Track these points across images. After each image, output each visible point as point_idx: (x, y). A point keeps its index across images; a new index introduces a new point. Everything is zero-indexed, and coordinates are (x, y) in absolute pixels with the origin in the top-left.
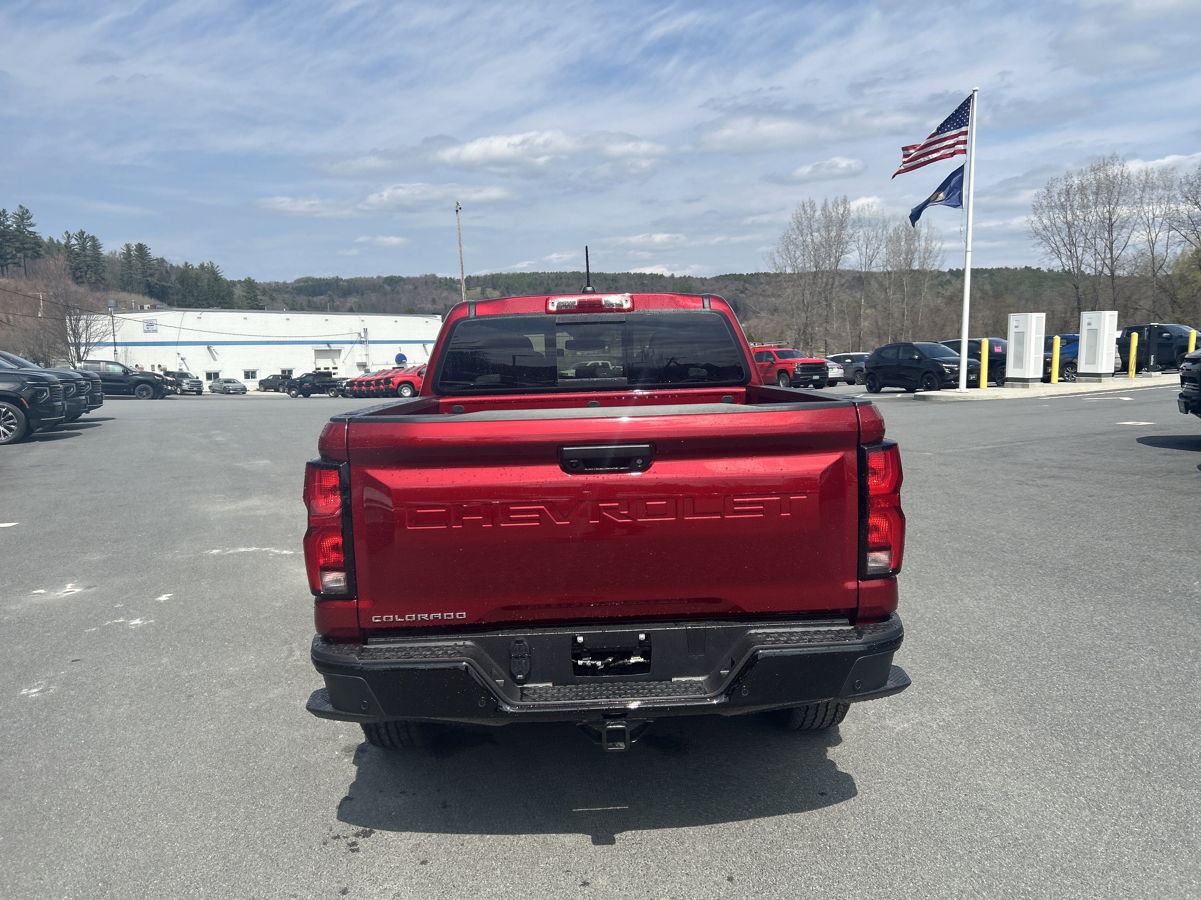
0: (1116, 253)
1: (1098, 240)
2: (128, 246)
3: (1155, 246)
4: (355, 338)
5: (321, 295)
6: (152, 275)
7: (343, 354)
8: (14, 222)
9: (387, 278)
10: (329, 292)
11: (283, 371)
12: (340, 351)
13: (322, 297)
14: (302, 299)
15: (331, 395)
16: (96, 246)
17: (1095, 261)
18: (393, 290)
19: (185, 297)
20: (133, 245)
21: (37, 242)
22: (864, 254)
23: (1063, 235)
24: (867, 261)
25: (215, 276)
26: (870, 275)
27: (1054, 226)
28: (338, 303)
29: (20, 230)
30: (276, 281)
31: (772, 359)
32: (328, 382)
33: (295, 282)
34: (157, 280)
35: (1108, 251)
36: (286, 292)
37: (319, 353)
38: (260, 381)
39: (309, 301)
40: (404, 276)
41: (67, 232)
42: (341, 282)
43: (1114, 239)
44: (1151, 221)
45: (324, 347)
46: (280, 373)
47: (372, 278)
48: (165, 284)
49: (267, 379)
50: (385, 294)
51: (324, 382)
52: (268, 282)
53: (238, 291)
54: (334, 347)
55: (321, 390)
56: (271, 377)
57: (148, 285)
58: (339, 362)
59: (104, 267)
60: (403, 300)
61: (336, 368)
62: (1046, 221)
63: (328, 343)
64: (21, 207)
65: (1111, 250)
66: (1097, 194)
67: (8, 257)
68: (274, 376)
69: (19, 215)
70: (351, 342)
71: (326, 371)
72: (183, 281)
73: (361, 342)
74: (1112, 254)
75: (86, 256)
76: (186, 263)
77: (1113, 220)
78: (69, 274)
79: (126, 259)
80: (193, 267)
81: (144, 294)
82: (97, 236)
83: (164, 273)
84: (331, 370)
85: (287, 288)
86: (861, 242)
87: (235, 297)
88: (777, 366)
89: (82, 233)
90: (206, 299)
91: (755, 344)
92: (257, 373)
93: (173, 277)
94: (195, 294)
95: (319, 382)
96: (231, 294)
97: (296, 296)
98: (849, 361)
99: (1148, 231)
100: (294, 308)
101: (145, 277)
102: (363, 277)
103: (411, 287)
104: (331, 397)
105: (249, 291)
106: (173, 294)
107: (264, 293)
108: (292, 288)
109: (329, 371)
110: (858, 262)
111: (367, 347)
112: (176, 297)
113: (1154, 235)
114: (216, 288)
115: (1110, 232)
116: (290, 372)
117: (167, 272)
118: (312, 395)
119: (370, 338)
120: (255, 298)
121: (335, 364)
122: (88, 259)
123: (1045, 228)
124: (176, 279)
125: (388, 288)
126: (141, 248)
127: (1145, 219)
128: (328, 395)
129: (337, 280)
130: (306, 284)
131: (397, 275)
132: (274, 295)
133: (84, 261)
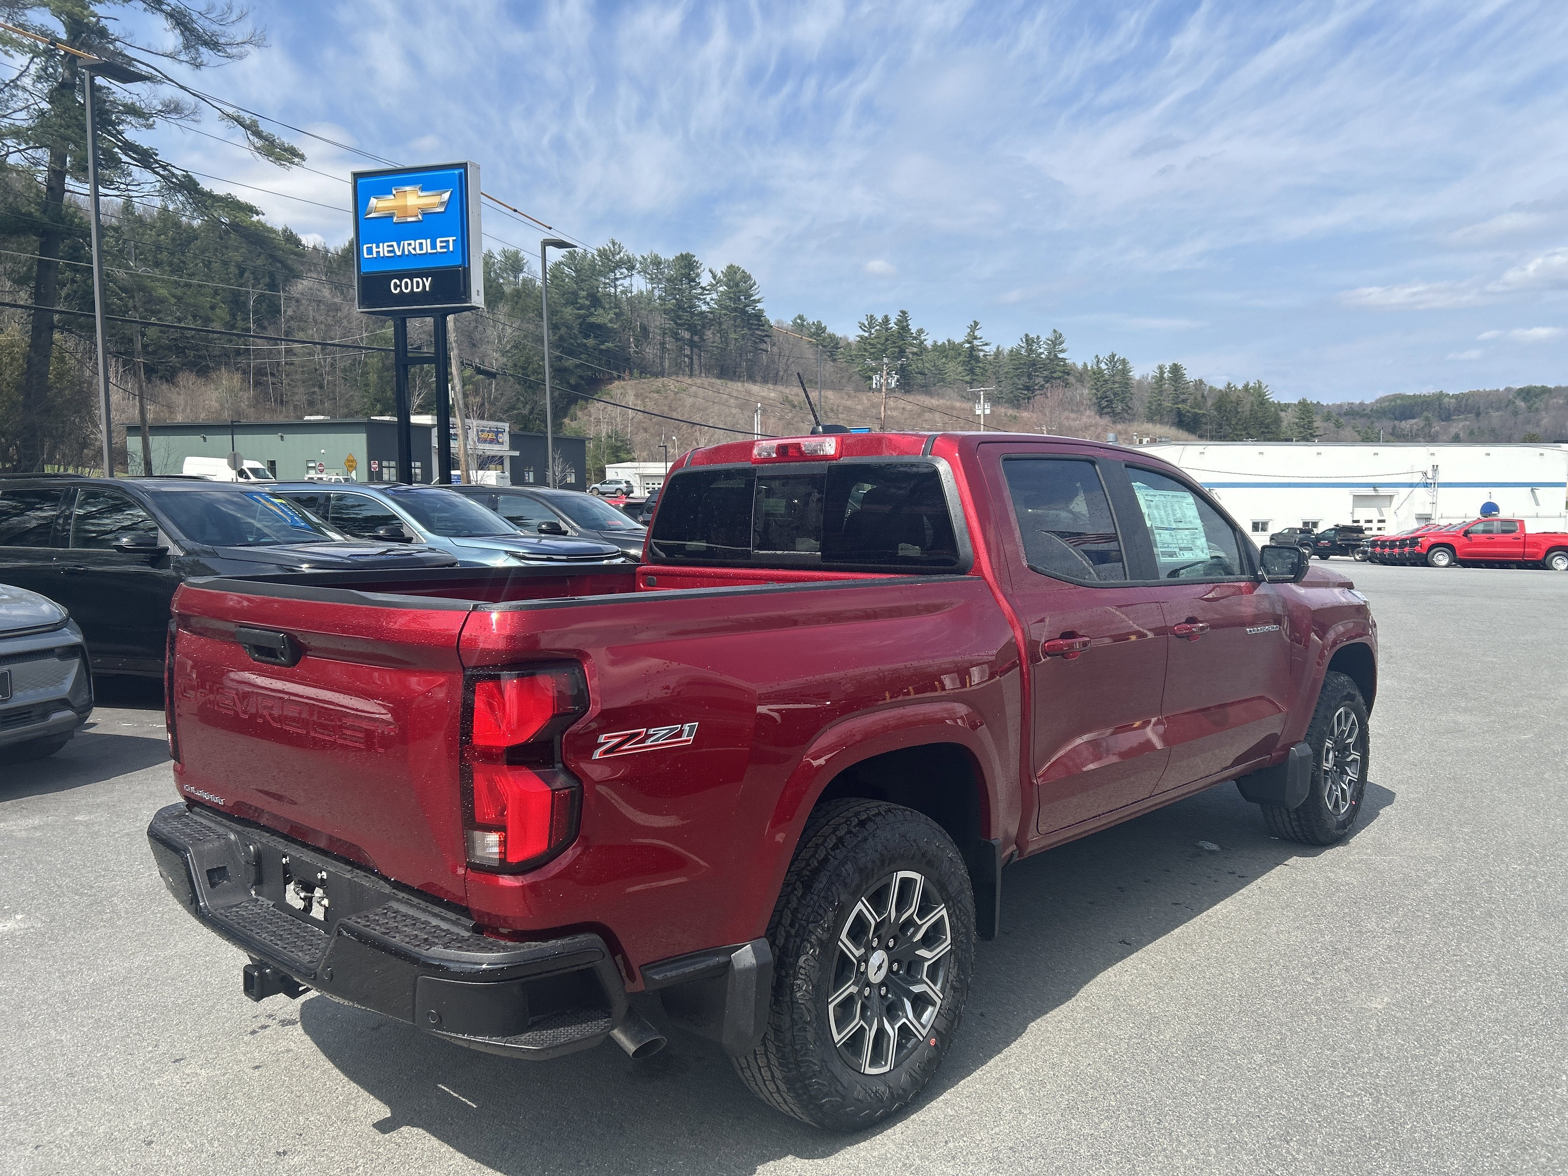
2: (1161, 368)
4: (1417, 478)
5: (1413, 418)
6: (1184, 401)
7: (1396, 502)
8: (1046, 349)
9: (1521, 390)
10: (1425, 414)
11: (1306, 524)
12: (1391, 497)
13: (1415, 421)
14: (1384, 426)
15: (1357, 557)
16: (1125, 372)
18: (1530, 408)
19: (1220, 426)
20: (1167, 366)
21: (1068, 371)
25: (1260, 399)
28: (1437, 428)
29: (1054, 358)
30: (1350, 402)
32: (1354, 540)
33: (1377, 401)
34: (1191, 407)
36: (1362, 416)
37: (1359, 500)
38: (1273, 535)
39: (1394, 427)
40: (1551, 386)
41: (1097, 356)
42: (1446, 400)
45: (1369, 491)
46: (1301, 526)
47: (1498, 390)
48: (1198, 411)
49: (1280, 534)
50: (1515, 413)
51: (1349, 540)
52: (1339, 403)
53: (1288, 418)
54: (1382, 491)
55: (1343, 550)
56: (1286, 531)
57: (1179, 414)
58: (1388, 513)
59: (1132, 394)
60: (1545, 421)
61: (1383, 521)
63: (1374, 486)
64: (1055, 331)
67: (1036, 387)
68: (1290, 529)
69: (1052, 341)
70: (1411, 485)
71: (1355, 524)
72: (1220, 407)
73: (1426, 485)
75: (1114, 382)
76: (1229, 384)
78: (1095, 404)
79: (1156, 383)
80: (1236, 389)
81: (1173, 424)
82: (1128, 359)
83: (1199, 398)
84: (1362, 524)
85: (1364, 410)
87: (1284, 424)
89: (1113, 356)
90: (1245, 429)
92: (1270, 524)
93: (1210, 402)
94: (1233, 423)
95: (1341, 540)
96: (1277, 421)
97: (1375, 420)
100: (1368, 438)
101: (1176, 404)
102: (1481, 390)
103: (1561, 402)
104: (1357, 560)
105: (1303, 416)
106: (1205, 424)
107: (1328, 418)
108: (1372, 410)
109: (1360, 524)
111: (1435, 493)
112: (1209, 427)
114: (1260, 414)
116: (1315, 524)
117: (1203, 396)
118: (1331, 557)
119: (1441, 479)
120: (1309, 425)
121: (1381, 514)
122: (1117, 385)
124: (1213, 405)
125: (1522, 404)
126: (1176, 369)
128: (1352, 558)
129: (1441, 396)
130: (1393, 403)
131: (1539, 385)
132: (1341, 420)
133: (1111, 388)
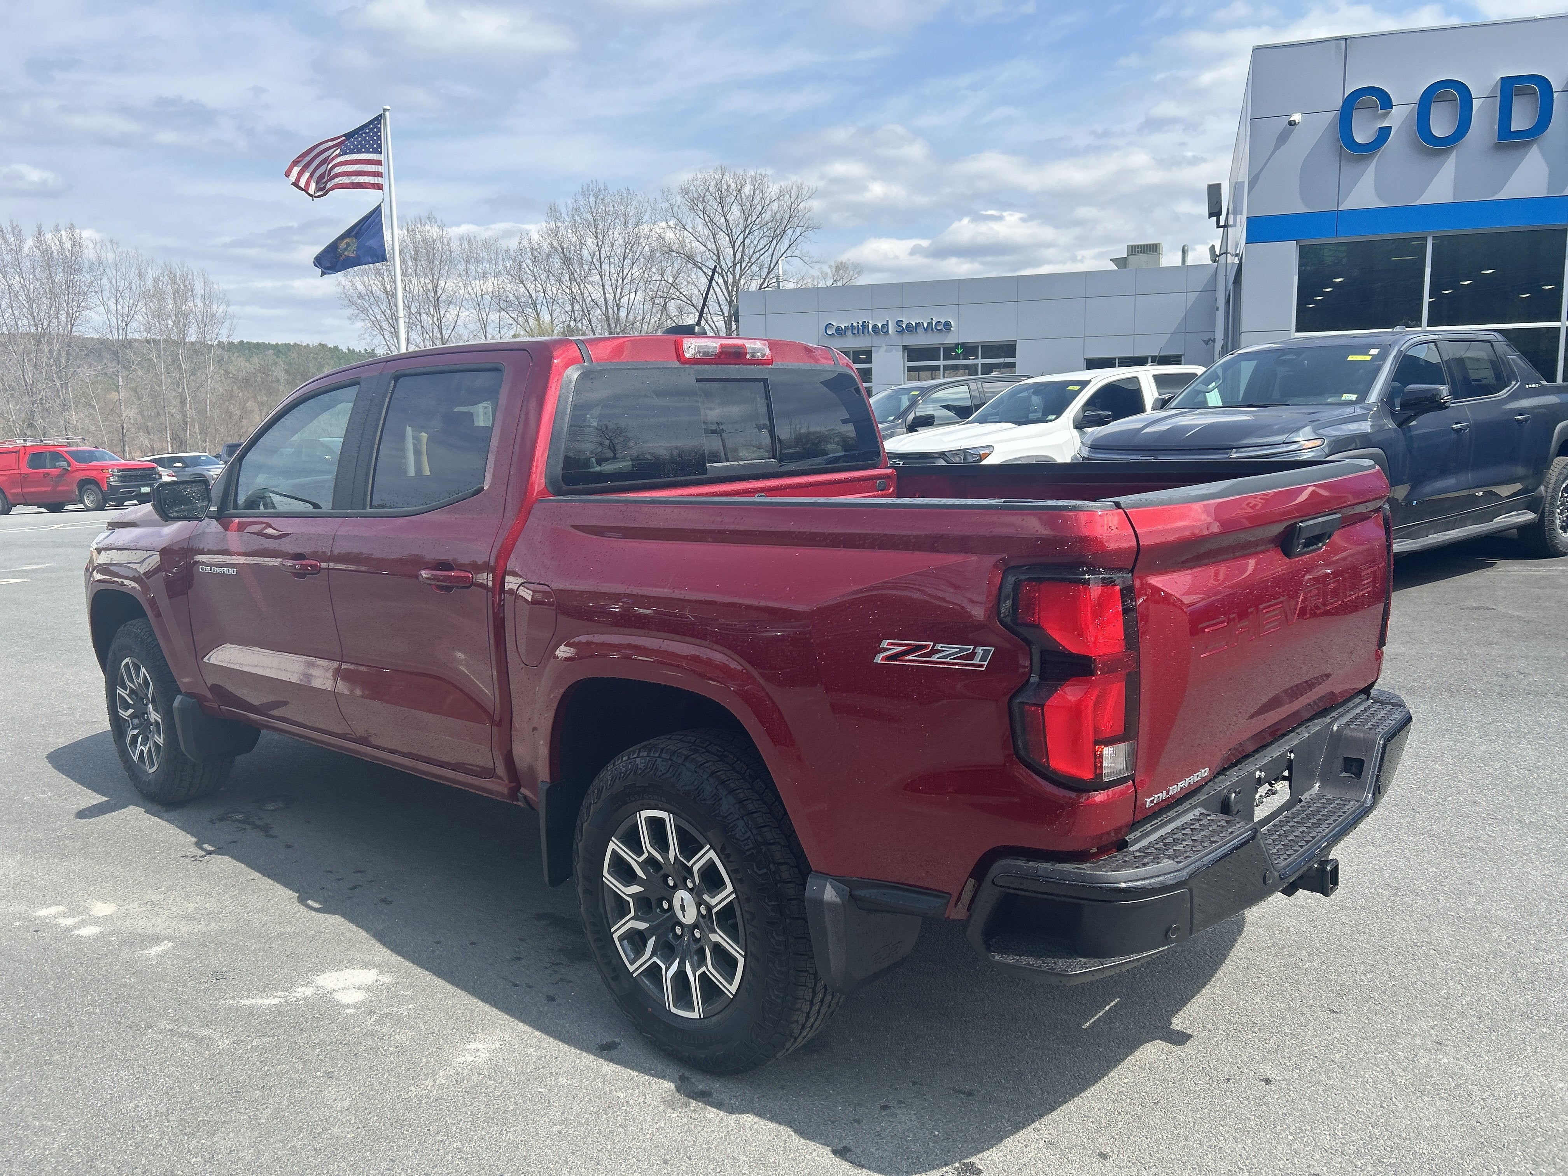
0: (446, 333)
1: (424, 316)
3: (487, 328)
17: (423, 341)
22: (114, 312)
23: (383, 307)
24: (119, 322)
26: (128, 344)
27: (370, 295)
31: (65, 464)
35: (436, 329)
43: (442, 316)
44: (479, 299)
62: (360, 287)
65: (440, 330)
66: (415, 259)
74: (441, 334)
77: (439, 294)
86: (106, 294)
88: (74, 474)
91: (25, 441)
98: (179, 465)
99: (478, 310)
110: (104, 322)
113: (484, 315)
115: (437, 306)
123: (360, 296)
127: (474, 296)
